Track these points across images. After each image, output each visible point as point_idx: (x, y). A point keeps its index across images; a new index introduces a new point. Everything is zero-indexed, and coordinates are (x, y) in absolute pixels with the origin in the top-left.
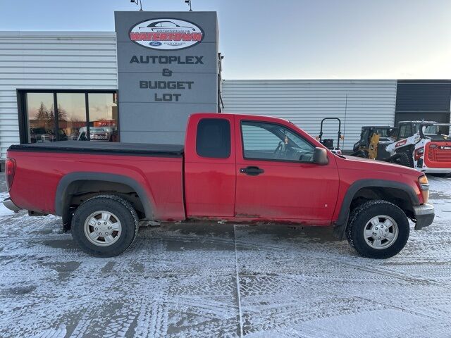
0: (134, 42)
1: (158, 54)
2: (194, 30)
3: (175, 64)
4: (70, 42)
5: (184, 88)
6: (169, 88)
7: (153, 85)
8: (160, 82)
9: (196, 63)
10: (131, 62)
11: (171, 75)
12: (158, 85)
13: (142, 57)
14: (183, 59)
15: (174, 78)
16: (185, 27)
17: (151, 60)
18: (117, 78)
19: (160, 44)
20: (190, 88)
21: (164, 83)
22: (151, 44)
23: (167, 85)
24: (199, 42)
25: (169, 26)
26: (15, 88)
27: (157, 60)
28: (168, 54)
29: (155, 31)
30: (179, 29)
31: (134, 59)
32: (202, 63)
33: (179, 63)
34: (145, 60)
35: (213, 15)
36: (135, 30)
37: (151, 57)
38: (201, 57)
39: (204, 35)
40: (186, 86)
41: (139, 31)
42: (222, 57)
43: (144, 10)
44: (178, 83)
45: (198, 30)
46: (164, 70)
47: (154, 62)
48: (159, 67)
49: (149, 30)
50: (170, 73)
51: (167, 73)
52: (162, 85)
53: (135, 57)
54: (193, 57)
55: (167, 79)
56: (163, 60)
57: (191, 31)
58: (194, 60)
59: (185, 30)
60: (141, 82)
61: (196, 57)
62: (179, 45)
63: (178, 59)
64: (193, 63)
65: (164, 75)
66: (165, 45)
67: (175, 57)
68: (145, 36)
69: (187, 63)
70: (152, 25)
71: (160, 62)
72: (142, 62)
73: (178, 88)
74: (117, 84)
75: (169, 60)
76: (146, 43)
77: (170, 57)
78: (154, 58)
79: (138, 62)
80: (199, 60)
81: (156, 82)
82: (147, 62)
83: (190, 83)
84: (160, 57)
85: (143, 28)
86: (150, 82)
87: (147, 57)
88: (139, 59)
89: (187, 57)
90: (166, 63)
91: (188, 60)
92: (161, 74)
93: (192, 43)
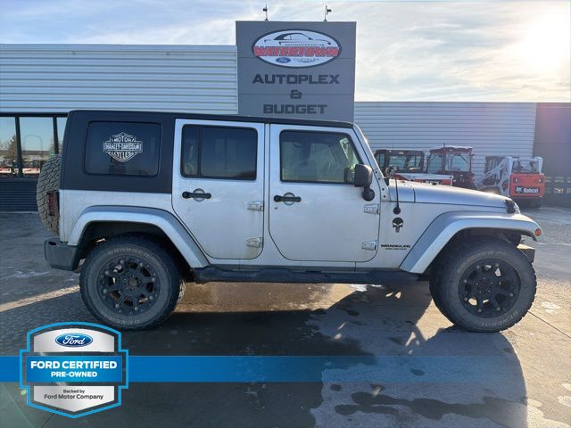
0: (258, 57)
1: (286, 72)
2: (329, 44)
3: (305, 84)
4: (182, 57)
5: (315, 113)
6: (298, 112)
7: (279, 109)
8: (287, 106)
9: (331, 82)
10: (254, 82)
11: (300, 97)
12: (285, 109)
13: (266, 76)
14: (315, 79)
15: (304, 101)
16: (319, 40)
17: (277, 79)
18: (237, 101)
19: (289, 60)
20: (322, 112)
21: (293, 106)
22: (278, 60)
23: (295, 109)
24: (335, 58)
25: (300, 39)
27: (284, 79)
28: (298, 73)
29: (283, 45)
31: (258, 79)
32: (337, 83)
33: (311, 82)
34: (270, 79)
35: (352, 25)
36: (260, 43)
37: (277, 76)
38: (337, 76)
39: (341, 49)
40: (317, 109)
44: (309, 106)
45: (334, 44)
46: (292, 91)
47: (281, 82)
48: (286, 88)
49: (276, 44)
50: (300, 95)
51: (295, 94)
52: (290, 109)
53: (258, 76)
54: (327, 76)
55: (296, 102)
56: (292, 79)
57: (326, 45)
58: (329, 79)
59: (319, 44)
60: (265, 106)
61: (332, 76)
62: (311, 61)
63: (309, 78)
64: (327, 83)
65: (292, 97)
66: (295, 62)
67: (306, 76)
68: (272, 51)
69: (320, 82)
70: (281, 38)
71: (288, 82)
72: (267, 82)
73: (309, 112)
74: (237, 108)
75: (299, 79)
76: (272, 59)
77: (299, 77)
78: (281, 77)
79: (262, 82)
80: (335, 79)
81: (282, 106)
82: (273, 82)
83: (322, 107)
84: (289, 76)
85: (269, 41)
86: (276, 106)
87: (273, 76)
88: (263, 79)
89: (320, 76)
90: (295, 82)
91: (322, 79)
92: (289, 97)
93: (326, 59)
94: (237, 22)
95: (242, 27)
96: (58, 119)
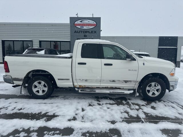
0: (75, 26)
1: (82, 30)
3: (88, 33)
13: (78, 31)
14: (90, 32)
16: (91, 22)
17: (80, 32)
19: (83, 27)
22: (80, 27)
24: (95, 27)
25: (86, 22)
26: (39, 40)
27: (82, 32)
28: (86, 30)
29: (82, 23)
30: (89, 23)
31: (75, 32)
32: (96, 33)
34: (79, 32)
35: (100, 18)
36: (76, 23)
39: (97, 24)
41: (77, 23)
42: (101, 31)
43: (79, 17)
45: (95, 23)
47: (81, 33)
49: (80, 23)
53: (75, 31)
56: (84, 32)
57: (93, 23)
58: (94, 32)
59: (91, 23)
62: (89, 27)
63: (89, 32)
65: (84, 37)
66: (85, 28)
68: (79, 25)
70: (81, 21)
71: (83, 33)
72: (78, 33)
74: (70, 39)
76: (79, 27)
77: (86, 31)
78: (81, 31)
80: (95, 32)
82: (79, 33)
85: (78, 22)
87: (79, 31)
88: (77, 32)
89: (91, 31)
90: (85, 33)
91: (92, 32)
92: (83, 36)
93: (93, 27)
94: (70, 17)
95: (71, 19)
96: (24, 42)
